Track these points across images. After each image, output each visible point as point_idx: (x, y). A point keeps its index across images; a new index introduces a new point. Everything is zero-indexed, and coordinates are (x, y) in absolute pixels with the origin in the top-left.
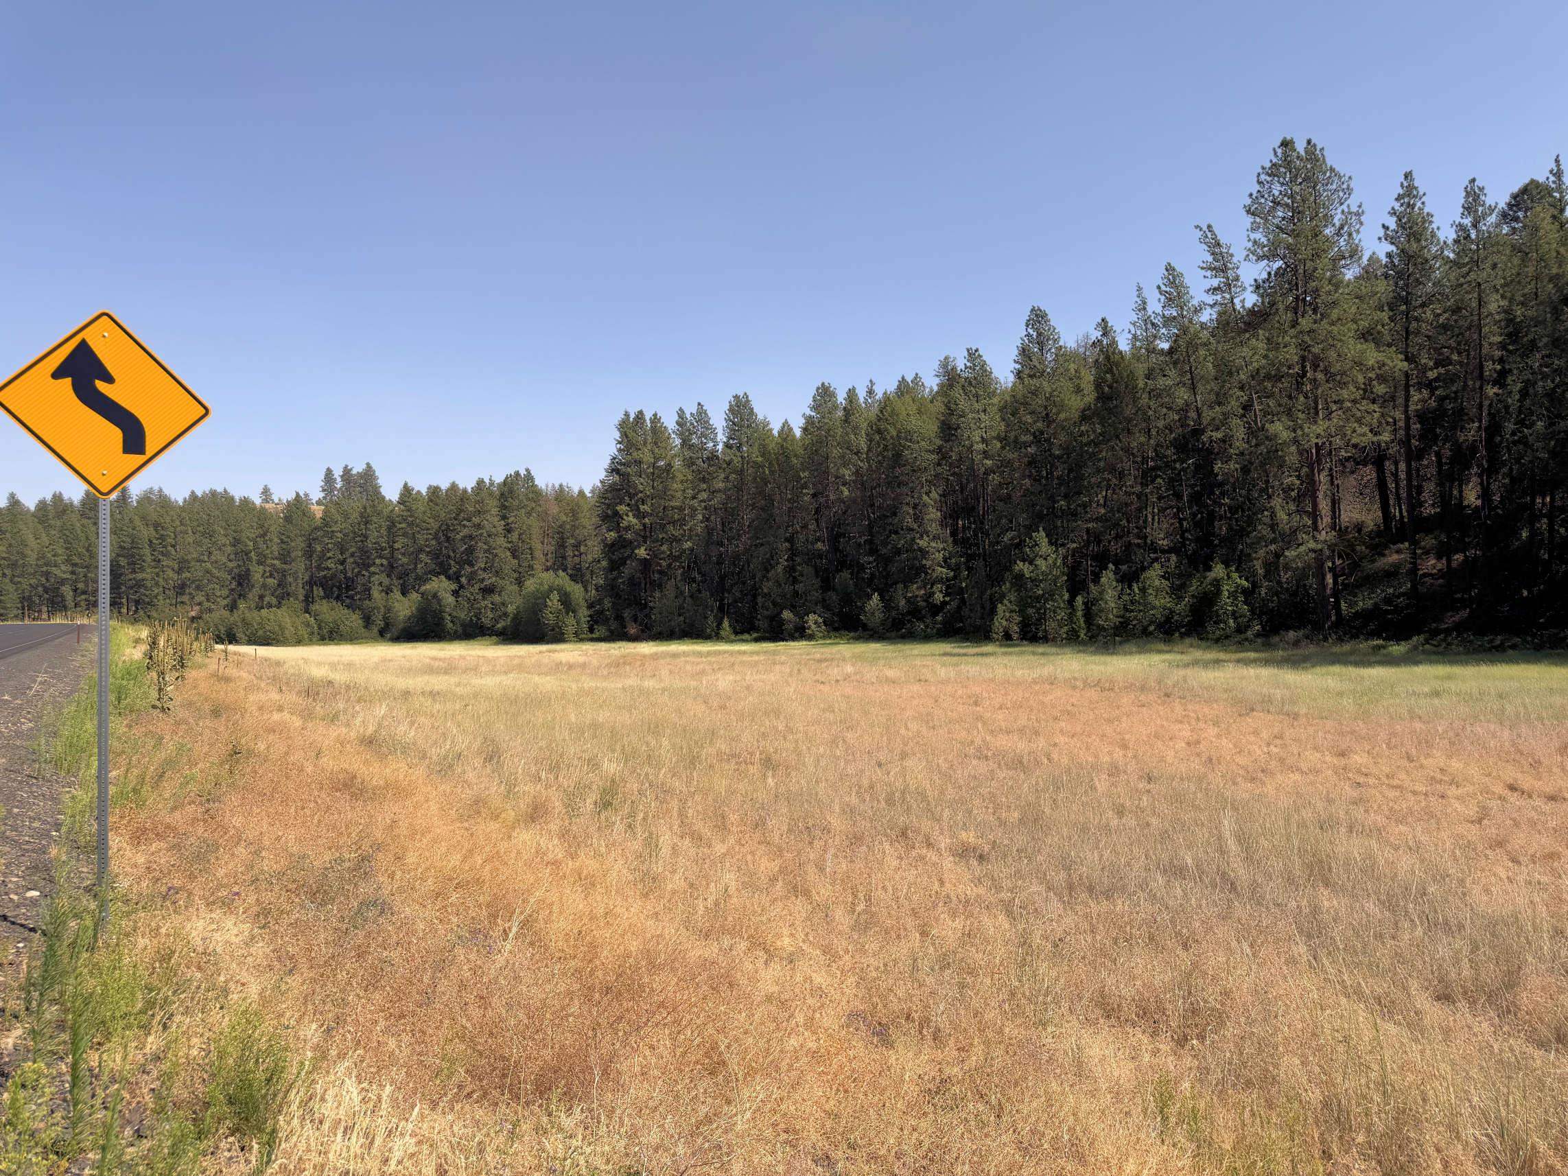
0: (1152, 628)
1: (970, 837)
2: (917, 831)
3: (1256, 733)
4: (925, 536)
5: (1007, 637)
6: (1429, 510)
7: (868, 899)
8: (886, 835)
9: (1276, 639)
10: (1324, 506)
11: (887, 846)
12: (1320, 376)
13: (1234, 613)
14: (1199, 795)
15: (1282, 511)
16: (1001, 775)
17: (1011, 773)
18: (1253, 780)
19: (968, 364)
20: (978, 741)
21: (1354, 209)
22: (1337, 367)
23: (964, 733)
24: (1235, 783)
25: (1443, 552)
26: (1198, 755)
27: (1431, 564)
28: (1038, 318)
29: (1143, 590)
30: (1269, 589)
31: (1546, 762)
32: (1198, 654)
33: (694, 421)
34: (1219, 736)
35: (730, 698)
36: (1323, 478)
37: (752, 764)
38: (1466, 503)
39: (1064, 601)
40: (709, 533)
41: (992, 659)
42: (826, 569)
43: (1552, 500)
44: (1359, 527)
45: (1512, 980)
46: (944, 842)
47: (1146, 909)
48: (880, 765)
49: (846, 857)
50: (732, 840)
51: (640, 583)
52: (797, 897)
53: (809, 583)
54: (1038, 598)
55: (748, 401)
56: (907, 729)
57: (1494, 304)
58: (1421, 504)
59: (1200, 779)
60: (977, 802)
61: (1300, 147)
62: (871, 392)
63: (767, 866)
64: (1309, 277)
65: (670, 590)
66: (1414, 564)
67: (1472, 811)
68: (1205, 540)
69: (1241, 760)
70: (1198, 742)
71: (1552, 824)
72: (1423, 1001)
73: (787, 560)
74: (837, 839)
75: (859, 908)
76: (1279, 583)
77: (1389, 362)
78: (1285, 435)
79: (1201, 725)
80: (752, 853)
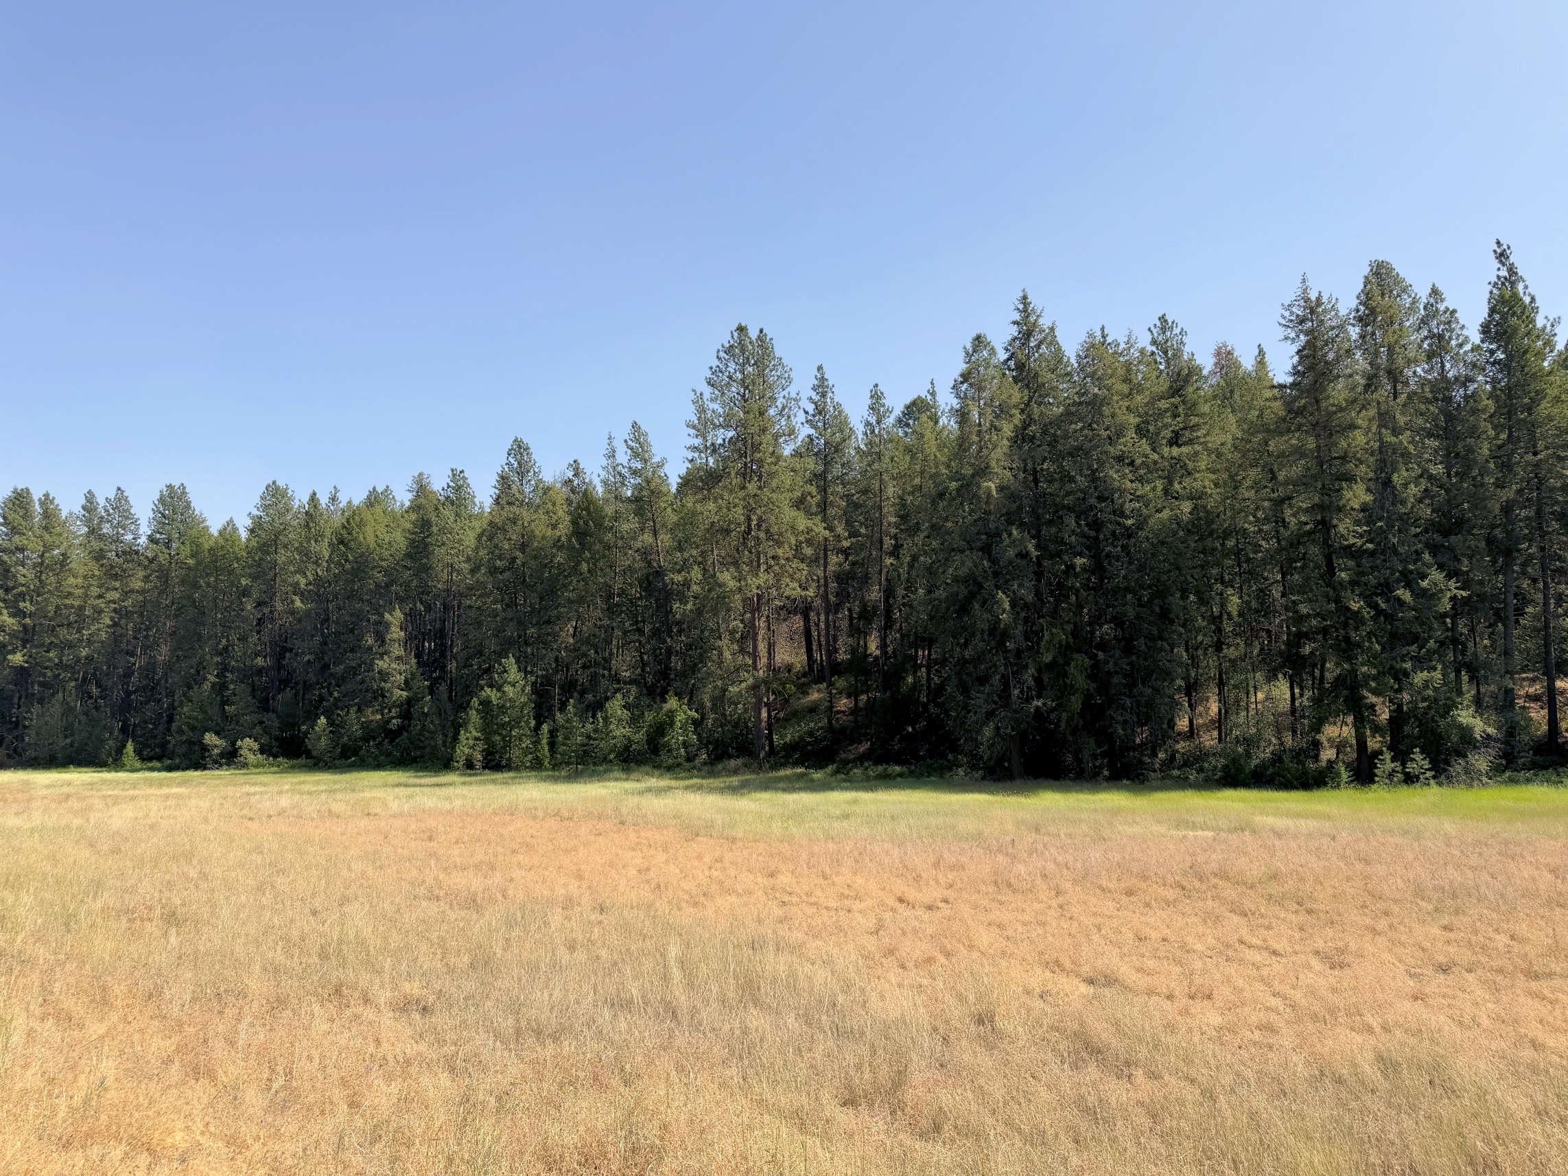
0: (612, 756)
1: (413, 988)
2: (354, 987)
3: (699, 857)
4: (385, 657)
5: (469, 765)
6: (842, 656)
7: (289, 1073)
8: (316, 994)
9: (720, 767)
10: (762, 647)
11: (316, 1008)
12: (762, 535)
13: (684, 743)
14: (647, 923)
15: (728, 651)
16: (452, 916)
17: (463, 913)
18: (696, 904)
19: (451, 484)
20: (430, 881)
21: (793, 395)
22: (774, 529)
23: (415, 872)
24: (679, 909)
25: (853, 693)
26: (648, 882)
27: (844, 703)
28: (519, 449)
29: (606, 719)
30: (715, 720)
31: (924, 875)
32: (653, 782)
33: (109, 508)
34: (667, 862)
35: (127, 839)
36: (762, 624)
37: (150, 920)
38: (869, 652)
39: (530, 728)
40: (115, 640)
41: (451, 789)
42: (265, 689)
43: (929, 654)
44: (789, 668)
45: (899, 1081)
46: (384, 996)
47: (592, 1046)
48: (314, 913)
49: (264, 1025)
50: (114, 1017)
51: (12, 697)
52: (197, 1080)
53: (241, 703)
54: (503, 726)
55: (184, 493)
56: (350, 869)
57: (891, 490)
58: (836, 651)
59: (650, 906)
60: (424, 947)
61: (753, 334)
62: (333, 499)
63: (160, 1045)
64: (756, 447)
65: (55, 708)
66: (830, 701)
67: (871, 923)
68: (664, 673)
69: (685, 885)
70: (648, 869)
71: (929, 931)
72: (831, 1108)
73: (217, 676)
74: (255, 1005)
75: (275, 1086)
76: (724, 715)
77: (815, 529)
78: (732, 584)
79: (652, 852)
80: (141, 1031)
